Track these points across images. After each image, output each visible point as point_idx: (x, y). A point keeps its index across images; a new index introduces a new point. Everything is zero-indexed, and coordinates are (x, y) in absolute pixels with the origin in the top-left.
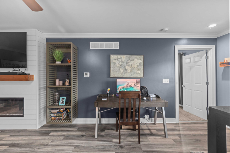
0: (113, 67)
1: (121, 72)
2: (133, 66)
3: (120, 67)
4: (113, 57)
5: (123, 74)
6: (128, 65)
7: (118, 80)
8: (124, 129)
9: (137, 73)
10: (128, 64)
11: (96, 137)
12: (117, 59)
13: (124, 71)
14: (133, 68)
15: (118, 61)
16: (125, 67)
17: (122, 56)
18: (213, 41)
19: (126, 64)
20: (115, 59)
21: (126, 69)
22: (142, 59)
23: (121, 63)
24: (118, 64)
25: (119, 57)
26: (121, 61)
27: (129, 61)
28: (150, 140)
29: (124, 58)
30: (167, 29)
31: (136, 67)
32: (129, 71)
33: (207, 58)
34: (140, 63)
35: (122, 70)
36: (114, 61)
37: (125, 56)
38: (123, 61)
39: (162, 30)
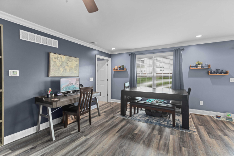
0: (53, 66)
1: (61, 71)
2: (71, 66)
3: (61, 66)
4: (52, 56)
5: (63, 73)
6: (68, 66)
7: (61, 79)
8: (70, 124)
9: (74, 73)
10: (67, 64)
11: (54, 139)
12: (57, 58)
13: (64, 71)
14: (71, 68)
15: (58, 60)
16: (64, 67)
17: (62, 56)
18: (110, 56)
19: (66, 64)
20: (55, 58)
21: (65, 69)
22: (78, 61)
23: (61, 63)
24: (58, 63)
25: (59, 56)
26: (61, 60)
27: (68, 61)
28: (94, 120)
29: (64, 58)
30: (96, 43)
31: (73, 68)
32: (68, 71)
33: (107, 65)
34: (76, 64)
35: (62, 70)
36: (54, 59)
37: (65, 57)
38: (63, 61)
39: (93, 43)
